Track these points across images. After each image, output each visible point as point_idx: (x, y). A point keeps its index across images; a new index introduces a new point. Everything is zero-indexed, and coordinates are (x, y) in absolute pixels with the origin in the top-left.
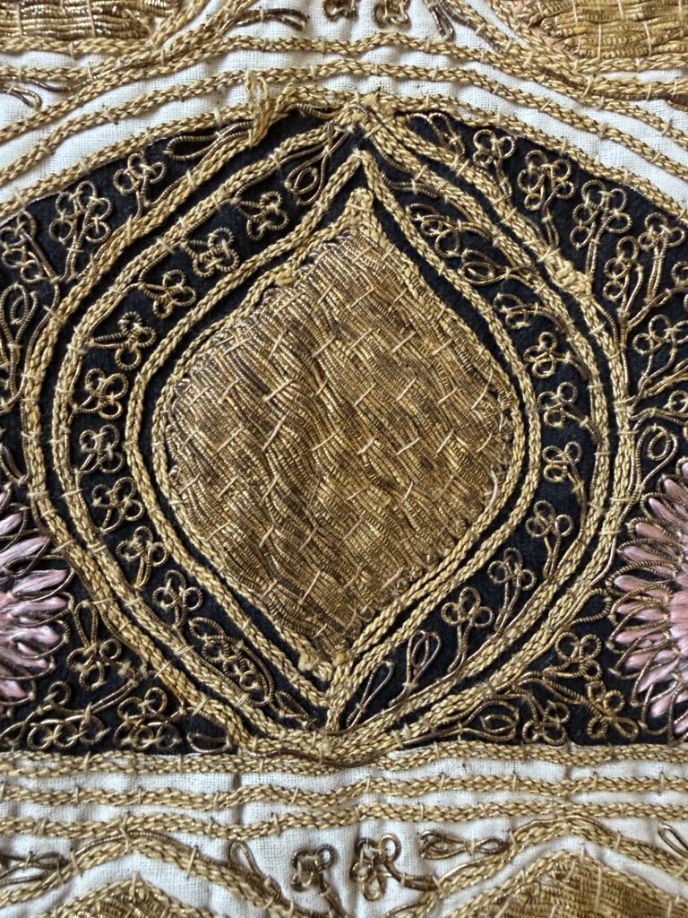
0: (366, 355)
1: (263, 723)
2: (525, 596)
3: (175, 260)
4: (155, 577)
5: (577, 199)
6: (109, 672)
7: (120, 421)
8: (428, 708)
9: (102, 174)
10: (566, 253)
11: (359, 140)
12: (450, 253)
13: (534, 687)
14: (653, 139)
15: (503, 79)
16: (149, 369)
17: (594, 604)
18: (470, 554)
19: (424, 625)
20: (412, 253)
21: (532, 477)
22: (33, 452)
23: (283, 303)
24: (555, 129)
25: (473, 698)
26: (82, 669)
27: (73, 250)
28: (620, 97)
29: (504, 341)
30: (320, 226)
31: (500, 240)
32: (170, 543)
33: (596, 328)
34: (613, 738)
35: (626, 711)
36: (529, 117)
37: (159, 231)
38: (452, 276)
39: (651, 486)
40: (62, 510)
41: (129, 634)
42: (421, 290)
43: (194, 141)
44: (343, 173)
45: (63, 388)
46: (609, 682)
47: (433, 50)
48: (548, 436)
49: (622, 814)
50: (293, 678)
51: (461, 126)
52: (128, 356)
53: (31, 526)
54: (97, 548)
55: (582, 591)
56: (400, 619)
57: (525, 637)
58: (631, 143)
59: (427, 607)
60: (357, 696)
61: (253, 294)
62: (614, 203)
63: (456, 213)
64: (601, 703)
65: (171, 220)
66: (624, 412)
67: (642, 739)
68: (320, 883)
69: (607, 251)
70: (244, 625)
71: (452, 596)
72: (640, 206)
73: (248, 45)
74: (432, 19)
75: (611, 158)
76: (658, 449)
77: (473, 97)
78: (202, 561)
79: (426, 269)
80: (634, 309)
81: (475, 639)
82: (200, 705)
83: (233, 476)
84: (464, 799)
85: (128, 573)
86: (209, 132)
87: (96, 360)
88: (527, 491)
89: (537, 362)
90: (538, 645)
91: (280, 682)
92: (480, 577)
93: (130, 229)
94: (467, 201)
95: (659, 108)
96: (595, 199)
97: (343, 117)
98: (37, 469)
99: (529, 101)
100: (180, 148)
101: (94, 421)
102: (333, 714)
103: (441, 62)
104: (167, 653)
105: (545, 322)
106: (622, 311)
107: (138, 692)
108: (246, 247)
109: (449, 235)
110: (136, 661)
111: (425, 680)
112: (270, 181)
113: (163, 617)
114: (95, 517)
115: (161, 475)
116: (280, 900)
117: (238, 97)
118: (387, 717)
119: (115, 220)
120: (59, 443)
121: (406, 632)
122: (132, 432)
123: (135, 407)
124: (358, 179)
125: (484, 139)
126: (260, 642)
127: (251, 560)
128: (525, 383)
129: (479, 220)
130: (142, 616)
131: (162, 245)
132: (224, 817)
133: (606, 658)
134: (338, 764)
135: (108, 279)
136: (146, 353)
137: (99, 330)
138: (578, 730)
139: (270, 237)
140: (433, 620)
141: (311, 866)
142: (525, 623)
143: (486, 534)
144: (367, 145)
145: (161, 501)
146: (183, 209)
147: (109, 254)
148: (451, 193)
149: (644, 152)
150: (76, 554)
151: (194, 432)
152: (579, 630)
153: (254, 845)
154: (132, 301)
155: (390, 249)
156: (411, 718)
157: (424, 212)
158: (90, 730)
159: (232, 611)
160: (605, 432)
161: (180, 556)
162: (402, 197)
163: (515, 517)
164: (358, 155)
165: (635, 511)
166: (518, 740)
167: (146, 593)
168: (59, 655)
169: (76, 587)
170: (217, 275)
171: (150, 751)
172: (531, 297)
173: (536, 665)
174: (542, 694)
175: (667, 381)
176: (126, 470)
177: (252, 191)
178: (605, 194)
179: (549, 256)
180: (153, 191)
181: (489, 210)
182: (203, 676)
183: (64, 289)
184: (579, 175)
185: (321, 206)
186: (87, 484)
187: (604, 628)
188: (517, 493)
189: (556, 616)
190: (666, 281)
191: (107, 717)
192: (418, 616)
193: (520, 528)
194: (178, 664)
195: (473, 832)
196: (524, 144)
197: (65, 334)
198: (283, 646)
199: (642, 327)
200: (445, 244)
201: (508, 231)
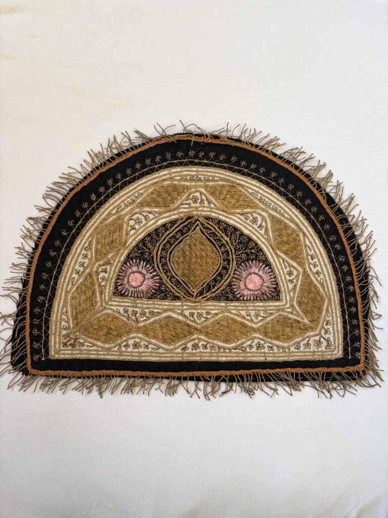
0: (199, 249)
1: (185, 297)
2: (220, 282)
3: (174, 236)
4: (171, 278)
5: (227, 228)
6: (166, 290)
7: (166, 257)
8: (207, 296)
9: (164, 225)
10: (226, 235)
11: (198, 220)
13: (222, 294)
15: (217, 211)
16: (170, 251)
17: (230, 283)
18: (213, 276)
19: (207, 285)
20: (205, 235)
21: (221, 265)
22: (155, 261)
23: (188, 242)
24: (224, 218)
25: (213, 295)
26: (162, 289)
27: (161, 235)
28: (232, 214)
29: (218, 247)
30: (193, 231)
31: (217, 233)
32: (173, 273)
33: (230, 245)
34: (232, 300)
35: (234, 297)
36: (221, 217)
37: (171, 232)
38: (210, 238)
39: (238, 267)
40: (159, 269)
41: (168, 285)
42: (206, 240)
43: (175, 221)
44: (196, 224)
45: (159, 253)
46: (232, 293)
47: (207, 207)
48: (224, 260)
49: (233, 310)
50: (189, 291)
51: (211, 218)
52: (167, 249)
53: (155, 271)
54: (164, 274)
55: (228, 281)
56: (204, 283)
57: (220, 287)
58: (234, 220)
59: (207, 282)
60: (198, 294)
61: (184, 240)
62: (232, 228)
63: (211, 230)
64: (230, 296)
65: (173, 231)
66: (234, 257)
67: (236, 300)
68: (193, 317)
69: (231, 235)
70: (183, 284)
71: (211, 281)
72: (236, 229)
73: (183, 208)
74: (207, 203)
75: (232, 222)
76: (239, 261)
77: (213, 214)
78: (177, 275)
79: (207, 237)
80: (235, 242)
81: (214, 287)
82: (177, 294)
83: (181, 264)
84: (212, 308)
85: (168, 277)
86: (178, 219)
87: (164, 249)
88: (221, 268)
89: (222, 250)
90: (222, 289)
92: (214, 279)
93: (168, 232)
94: (212, 228)
95: (238, 215)
96: (230, 228)
97: (195, 217)
98: (156, 264)
99: (221, 214)
101: (163, 257)
102: (195, 295)
103: (209, 209)
104: (173, 288)
105: (223, 244)
106: (233, 243)
107: (169, 292)
108: (183, 234)
109: (210, 232)
110: (169, 288)
111: (207, 292)
112: (186, 226)
113: (172, 283)
114: (163, 269)
115: (172, 264)
116: (188, 318)
117: (181, 215)
118: (202, 297)
119: (166, 231)
120: (158, 260)
121: (204, 286)
122: (168, 259)
123: (168, 255)
124: (198, 225)
125: (215, 220)
126: (185, 286)
127: (184, 275)
128: (221, 253)
129: (214, 230)
130: (169, 282)
131: (172, 234)
132: (181, 308)
133: (231, 290)
134: (195, 302)
135: (165, 239)
136: (170, 248)
137: (164, 245)
138: (227, 299)
139: (186, 233)
141: (192, 315)
142: (220, 285)
143: (215, 273)
145: (172, 267)
146: (174, 229)
147: (165, 235)
148: (210, 227)
149: (236, 221)
150: (161, 274)
151: (176, 259)
152: (228, 286)
153: (184, 311)
154: (168, 242)
155: (202, 234)
156: (205, 297)
157: (206, 229)
158: (163, 296)
159: (181, 282)
160: (231, 259)
161: (174, 275)
162: (204, 228)
164: (198, 222)
165: (236, 270)
166: (219, 300)
167: (170, 280)
168: (159, 287)
169: (161, 279)
170: (179, 238)
171: (171, 300)
172: (221, 241)
173: (222, 291)
175: (240, 252)
176: (167, 264)
177: (184, 227)
179: (223, 235)
180: (171, 227)
182: (177, 290)
183: (159, 240)
184: (227, 225)
185: (193, 229)
186: (162, 266)
187: (231, 286)
188: (219, 268)
189: (225, 284)
190: (239, 239)
191: (166, 295)
193: (220, 272)
195: (213, 312)
196: (220, 221)
197: (159, 246)
198: (188, 286)
199: (236, 245)
200: (210, 234)
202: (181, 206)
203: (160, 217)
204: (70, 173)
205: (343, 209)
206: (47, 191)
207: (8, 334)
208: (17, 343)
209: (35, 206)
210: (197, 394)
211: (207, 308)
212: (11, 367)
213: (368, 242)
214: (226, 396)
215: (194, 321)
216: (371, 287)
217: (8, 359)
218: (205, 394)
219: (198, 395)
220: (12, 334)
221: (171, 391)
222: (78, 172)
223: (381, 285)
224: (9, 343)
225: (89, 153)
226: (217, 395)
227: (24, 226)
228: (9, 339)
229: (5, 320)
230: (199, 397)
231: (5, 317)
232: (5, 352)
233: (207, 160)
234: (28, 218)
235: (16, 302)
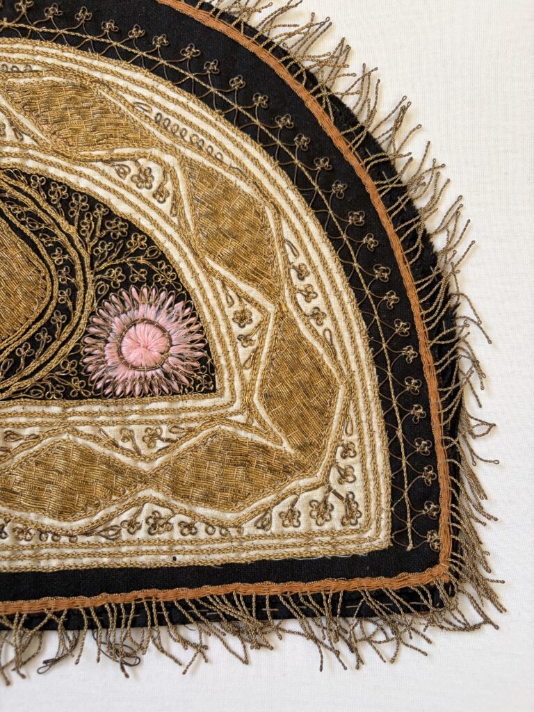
2: (47, 346)
5: (70, 199)
10: (67, 218)
12: (23, 219)
13: (52, 380)
14: (97, 177)
15: (42, 156)
17: (76, 348)
18: (27, 330)
19: (8, 356)
20: (6, 219)
21: (54, 302)
24: (60, 174)
25: (28, 383)
28: (85, 161)
29: (43, 252)
31: (41, 214)
33: (79, 246)
34: (80, 397)
35: (87, 388)
36: (52, 170)
38: (22, 227)
39: (99, 305)
46: (81, 377)
47: (13, 145)
48: (61, 287)
49: (84, 424)
51: (24, 174)
55: (72, 343)
57: (48, 361)
58: (88, 178)
59: (10, 349)
62: (83, 201)
63: (23, 205)
64: (76, 385)
66: (90, 277)
67: (92, 397)
69: (81, 218)
71: (20, 346)
72: (93, 202)
74: (13, 133)
75: (83, 184)
76: (101, 290)
77: (30, 164)
79: (12, 225)
80: (92, 238)
81: (28, 361)
84: (23, 420)
88: (51, 308)
89: (56, 259)
90: (53, 364)
92: (31, 339)
94: (27, 201)
95: (99, 165)
96: (77, 199)
99: (51, 164)
103: (16, 150)
105: (57, 244)
106: (87, 239)
109: (22, 212)
111: (8, 375)
125: (35, 179)
128: (52, 267)
129: (32, 207)
133: (79, 368)
138: (66, 395)
142: (48, 355)
143: (34, 323)
148: (21, 197)
149: (93, 180)
152: (70, 358)
157: (11, 204)
160: (82, 284)
162: (3, 199)
163: (46, 317)
165: (93, 314)
166: (44, 398)
172: (53, 235)
173: (53, 371)
174: (55, 383)
175: (105, 265)
178: (81, 198)
179: (60, 220)
181: (37, 204)
184: (70, 191)
187: (78, 357)
188: (46, 308)
189: (61, 353)
190: (103, 228)
193: (48, 321)
195: (27, 432)
196: (49, 181)
199: (96, 245)
200: (20, 216)
201: (45, 212)
205: (380, 141)
211: (9, 420)
213: (451, 228)
214: (57, 671)
216: (465, 347)
223: (490, 342)
226: (31, 670)
233: (8, 21)
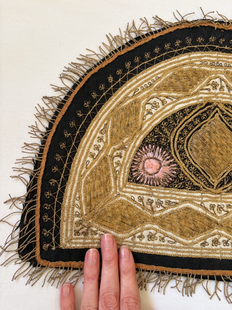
0: (219, 136)
1: (205, 187)
3: (192, 122)
4: (190, 166)
6: (184, 178)
7: (184, 144)
8: (227, 187)
9: (182, 110)
11: (217, 106)
12: (230, 123)
16: (187, 137)
19: (227, 176)
20: (224, 122)
22: (172, 147)
23: (207, 128)
26: (180, 177)
27: (178, 121)
30: (211, 118)
32: (191, 161)
37: (189, 118)
40: (176, 156)
41: (186, 173)
42: (226, 128)
43: (195, 106)
44: (215, 111)
45: (176, 139)
47: (227, 94)
50: (210, 181)
51: (231, 105)
52: (185, 135)
53: (172, 158)
54: (181, 161)
56: (224, 174)
60: (218, 184)
61: (202, 127)
65: (191, 117)
68: (213, 210)
70: (203, 173)
71: (231, 172)
73: (203, 93)
78: (196, 164)
79: (227, 125)
82: (196, 184)
83: (200, 152)
85: (186, 165)
86: (197, 105)
87: (181, 135)
91: (208, 181)
93: (186, 118)
97: (215, 103)
98: (173, 150)
100: (193, 107)
101: (180, 144)
102: (215, 186)
103: (228, 96)
104: (191, 177)
107: (188, 181)
108: (201, 121)
109: (230, 120)
110: (187, 177)
111: (228, 183)
112: (205, 112)
113: (191, 171)
114: (181, 157)
115: (190, 152)
116: (208, 210)
117: (201, 100)
118: (222, 188)
119: (184, 117)
120: (175, 146)
121: (224, 176)
122: (185, 146)
123: (186, 142)
124: (217, 112)
126: (205, 175)
127: (203, 163)
130: (188, 171)
131: (190, 120)
132: (200, 199)
134: (215, 194)
135: (182, 125)
136: (187, 135)
137: (181, 131)
139: (204, 120)
140: (228, 175)
141: (212, 207)
144: (218, 107)
145: (190, 155)
146: (193, 115)
147: (183, 121)
148: (230, 114)
150: (178, 162)
151: (195, 146)
153: (205, 203)
154: (186, 128)
155: (221, 122)
156: (225, 189)
157: (226, 117)
158: (182, 186)
159: (201, 171)
161: (193, 163)
162: (223, 115)
164: (217, 109)
167: (188, 168)
168: (177, 175)
169: (178, 166)
170: (197, 124)
171: (190, 190)
176: (185, 151)
177: (202, 113)
180: (189, 113)
182: (197, 180)
183: (177, 126)
185: (211, 115)
186: (180, 153)
191: (184, 184)
192: (226, 174)
194: (193, 178)
197: (176, 132)
198: (208, 176)
202: (201, 92)
203: (178, 102)
204: (88, 55)
206: (64, 71)
207: (16, 219)
208: (25, 229)
209: (51, 85)
210: (217, 295)
212: (17, 256)
215: (214, 214)
217: (15, 246)
218: (227, 295)
219: (218, 297)
220: (20, 219)
221: (189, 290)
222: (96, 54)
224: (16, 229)
225: (107, 36)
227: (38, 104)
228: (17, 225)
229: (14, 203)
230: (220, 300)
231: (13, 200)
232: (12, 239)
233: (227, 47)
234: (43, 97)
235: (26, 184)
